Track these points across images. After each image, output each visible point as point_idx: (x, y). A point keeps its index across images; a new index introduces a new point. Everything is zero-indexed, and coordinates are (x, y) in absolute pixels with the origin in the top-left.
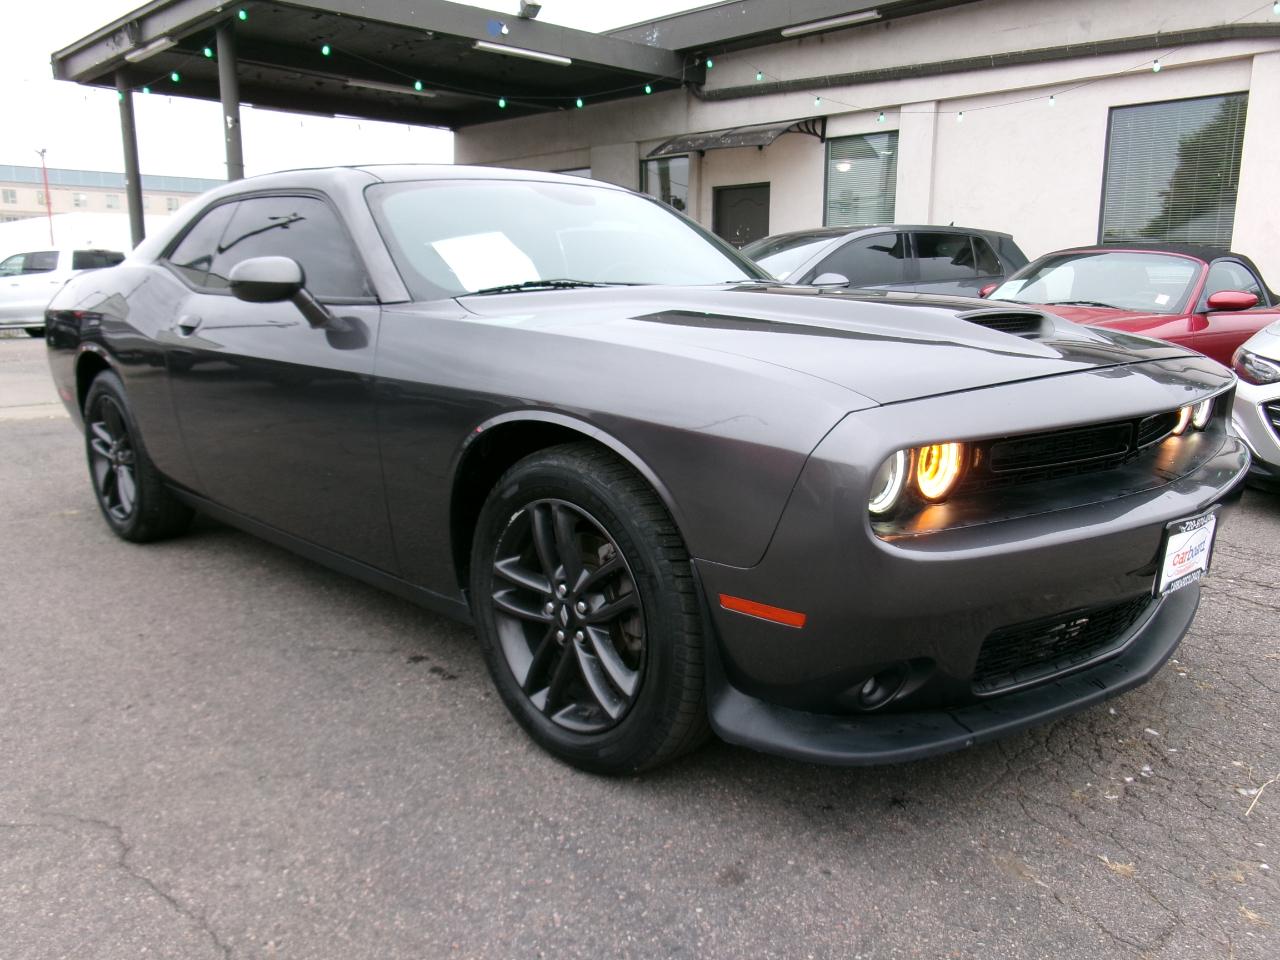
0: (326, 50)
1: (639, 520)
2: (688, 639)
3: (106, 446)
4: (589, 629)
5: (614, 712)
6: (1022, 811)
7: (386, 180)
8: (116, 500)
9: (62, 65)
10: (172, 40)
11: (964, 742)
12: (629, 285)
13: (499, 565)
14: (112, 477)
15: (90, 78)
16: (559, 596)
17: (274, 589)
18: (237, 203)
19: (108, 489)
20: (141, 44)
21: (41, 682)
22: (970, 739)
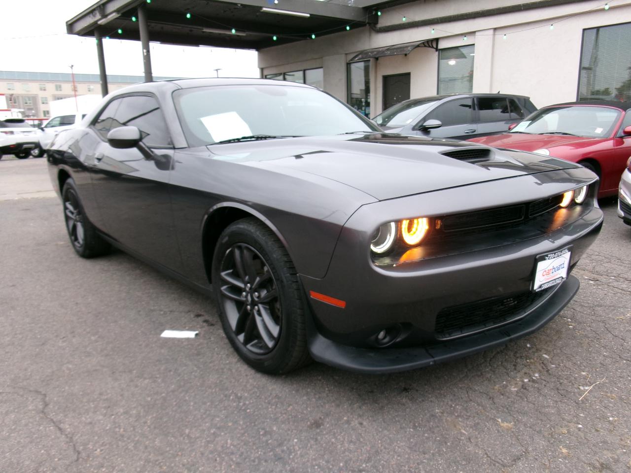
0: (188, 16)
1: (276, 254)
2: (299, 311)
3: (72, 213)
4: (260, 306)
5: (270, 344)
6: (467, 395)
7: (183, 87)
8: (76, 239)
9: (71, 27)
10: (118, 14)
11: (430, 362)
12: (294, 137)
13: (223, 274)
14: (75, 227)
15: (83, 33)
16: (247, 289)
17: (142, 281)
18: (121, 99)
19: (73, 233)
20: (104, 16)
21: (28, 325)
22: (432, 361)
